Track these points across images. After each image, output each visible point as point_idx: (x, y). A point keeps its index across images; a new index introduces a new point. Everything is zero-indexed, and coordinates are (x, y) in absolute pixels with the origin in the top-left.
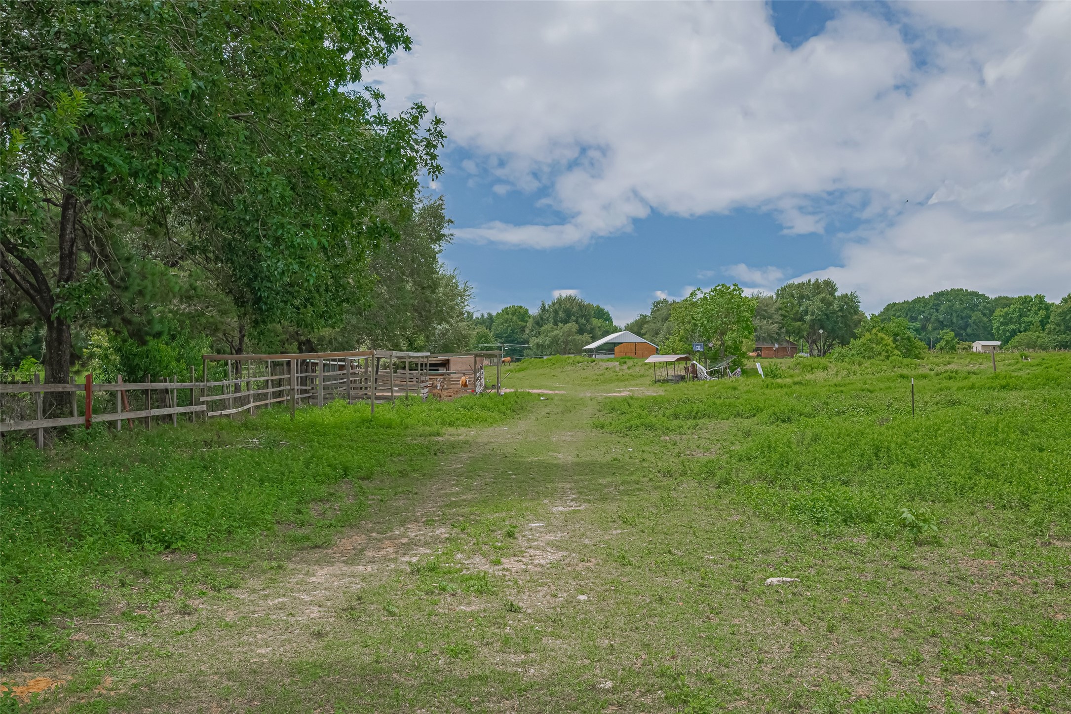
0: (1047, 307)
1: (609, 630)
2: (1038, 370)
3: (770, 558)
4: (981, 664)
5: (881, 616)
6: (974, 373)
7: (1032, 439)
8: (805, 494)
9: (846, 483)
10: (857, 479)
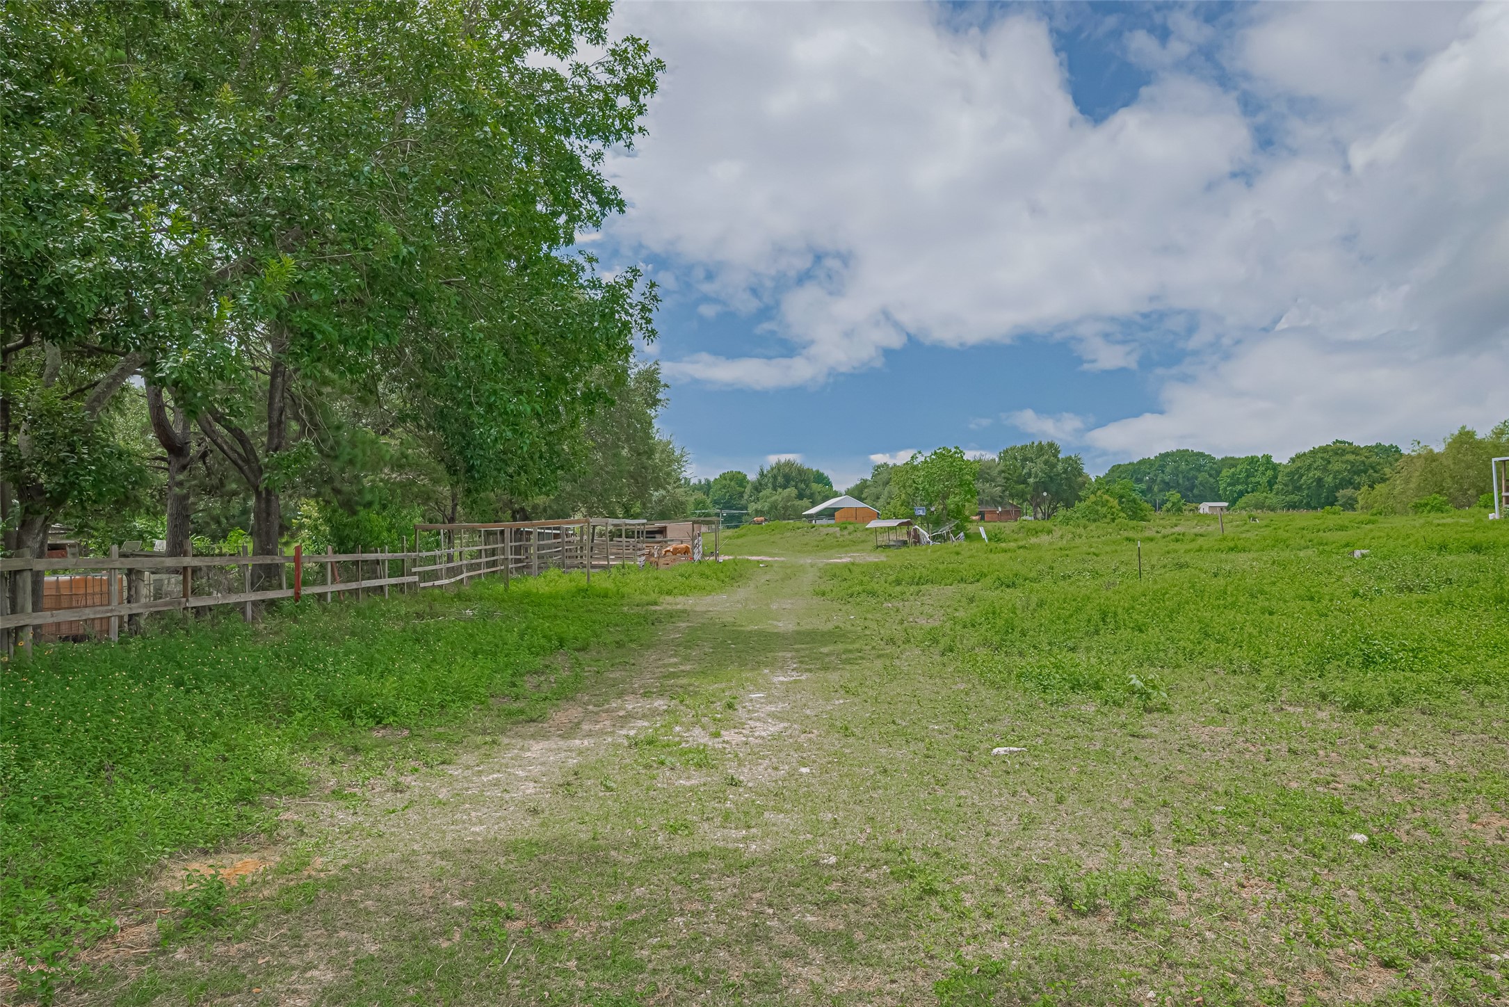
0: (1275, 467)
1: (832, 804)
2: (1266, 532)
3: (997, 727)
4: (1213, 835)
5: (1111, 786)
6: (1201, 535)
7: (1262, 602)
8: (1030, 662)
9: (1073, 649)
10: (1084, 644)
